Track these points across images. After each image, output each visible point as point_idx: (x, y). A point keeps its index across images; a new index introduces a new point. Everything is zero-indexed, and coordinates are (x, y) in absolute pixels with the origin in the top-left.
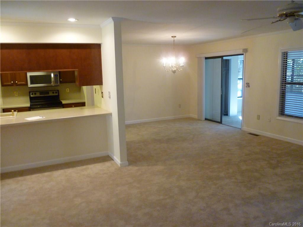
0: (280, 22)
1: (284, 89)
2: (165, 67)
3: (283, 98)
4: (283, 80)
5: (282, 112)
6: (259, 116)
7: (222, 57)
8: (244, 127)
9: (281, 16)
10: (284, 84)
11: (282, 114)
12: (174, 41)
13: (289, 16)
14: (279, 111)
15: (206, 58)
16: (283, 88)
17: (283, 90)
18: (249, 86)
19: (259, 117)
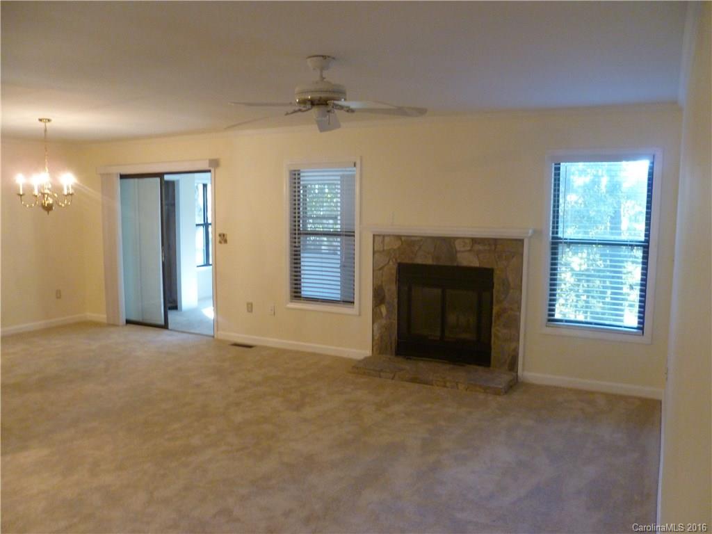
0: (300, 113)
1: (297, 245)
2: (23, 195)
3: (296, 263)
4: (294, 228)
5: (296, 294)
6: (252, 304)
7: (161, 175)
8: (219, 332)
9: (303, 102)
10: (297, 236)
11: (295, 297)
12: (46, 130)
13: (318, 104)
14: (291, 292)
15: (123, 177)
16: (295, 242)
17: (295, 247)
18: (226, 241)
19: (250, 307)
